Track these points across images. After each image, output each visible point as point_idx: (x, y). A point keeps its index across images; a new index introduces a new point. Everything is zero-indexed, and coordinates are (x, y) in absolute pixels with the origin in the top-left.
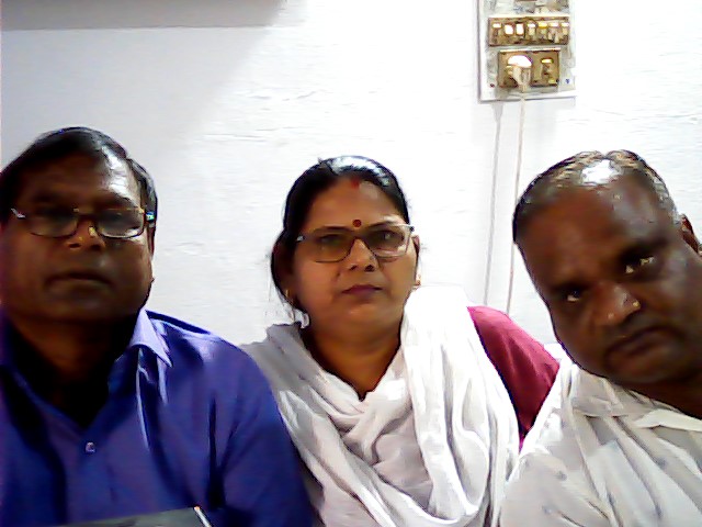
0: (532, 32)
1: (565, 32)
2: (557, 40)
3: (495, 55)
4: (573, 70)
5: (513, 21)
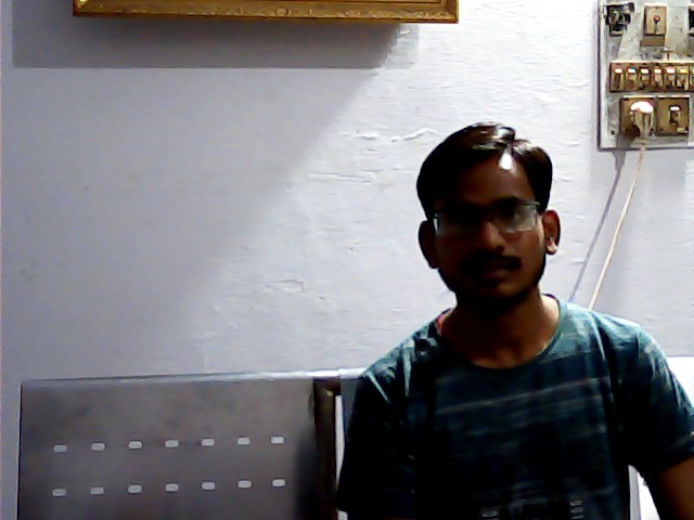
2: (686, 87)
3: (617, 101)
5: (637, 67)
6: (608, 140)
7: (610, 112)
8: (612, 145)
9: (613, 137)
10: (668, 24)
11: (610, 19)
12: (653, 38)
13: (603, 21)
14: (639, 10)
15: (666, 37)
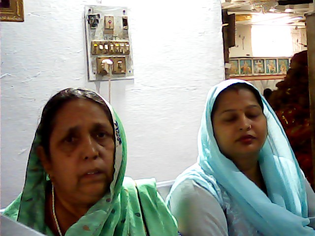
0: (112, 49)
1: (127, 49)
2: (124, 53)
3: (95, 59)
4: (132, 67)
5: (103, 43)
6: (93, 77)
7: (92, 64)
8: (94, 79)
9: (94, 75)
10: (114, 24)
11: (90, 21)
12: (108, 31)
13: (87, 22)
14: (102, 17)
15: (114, 30)
